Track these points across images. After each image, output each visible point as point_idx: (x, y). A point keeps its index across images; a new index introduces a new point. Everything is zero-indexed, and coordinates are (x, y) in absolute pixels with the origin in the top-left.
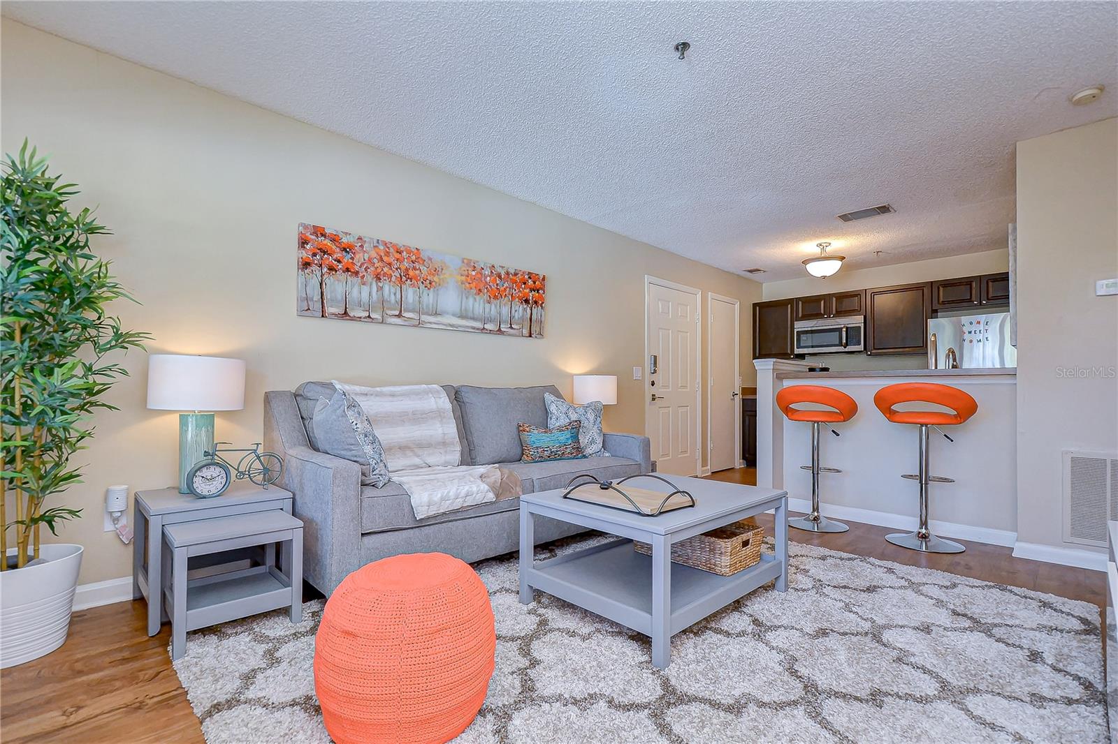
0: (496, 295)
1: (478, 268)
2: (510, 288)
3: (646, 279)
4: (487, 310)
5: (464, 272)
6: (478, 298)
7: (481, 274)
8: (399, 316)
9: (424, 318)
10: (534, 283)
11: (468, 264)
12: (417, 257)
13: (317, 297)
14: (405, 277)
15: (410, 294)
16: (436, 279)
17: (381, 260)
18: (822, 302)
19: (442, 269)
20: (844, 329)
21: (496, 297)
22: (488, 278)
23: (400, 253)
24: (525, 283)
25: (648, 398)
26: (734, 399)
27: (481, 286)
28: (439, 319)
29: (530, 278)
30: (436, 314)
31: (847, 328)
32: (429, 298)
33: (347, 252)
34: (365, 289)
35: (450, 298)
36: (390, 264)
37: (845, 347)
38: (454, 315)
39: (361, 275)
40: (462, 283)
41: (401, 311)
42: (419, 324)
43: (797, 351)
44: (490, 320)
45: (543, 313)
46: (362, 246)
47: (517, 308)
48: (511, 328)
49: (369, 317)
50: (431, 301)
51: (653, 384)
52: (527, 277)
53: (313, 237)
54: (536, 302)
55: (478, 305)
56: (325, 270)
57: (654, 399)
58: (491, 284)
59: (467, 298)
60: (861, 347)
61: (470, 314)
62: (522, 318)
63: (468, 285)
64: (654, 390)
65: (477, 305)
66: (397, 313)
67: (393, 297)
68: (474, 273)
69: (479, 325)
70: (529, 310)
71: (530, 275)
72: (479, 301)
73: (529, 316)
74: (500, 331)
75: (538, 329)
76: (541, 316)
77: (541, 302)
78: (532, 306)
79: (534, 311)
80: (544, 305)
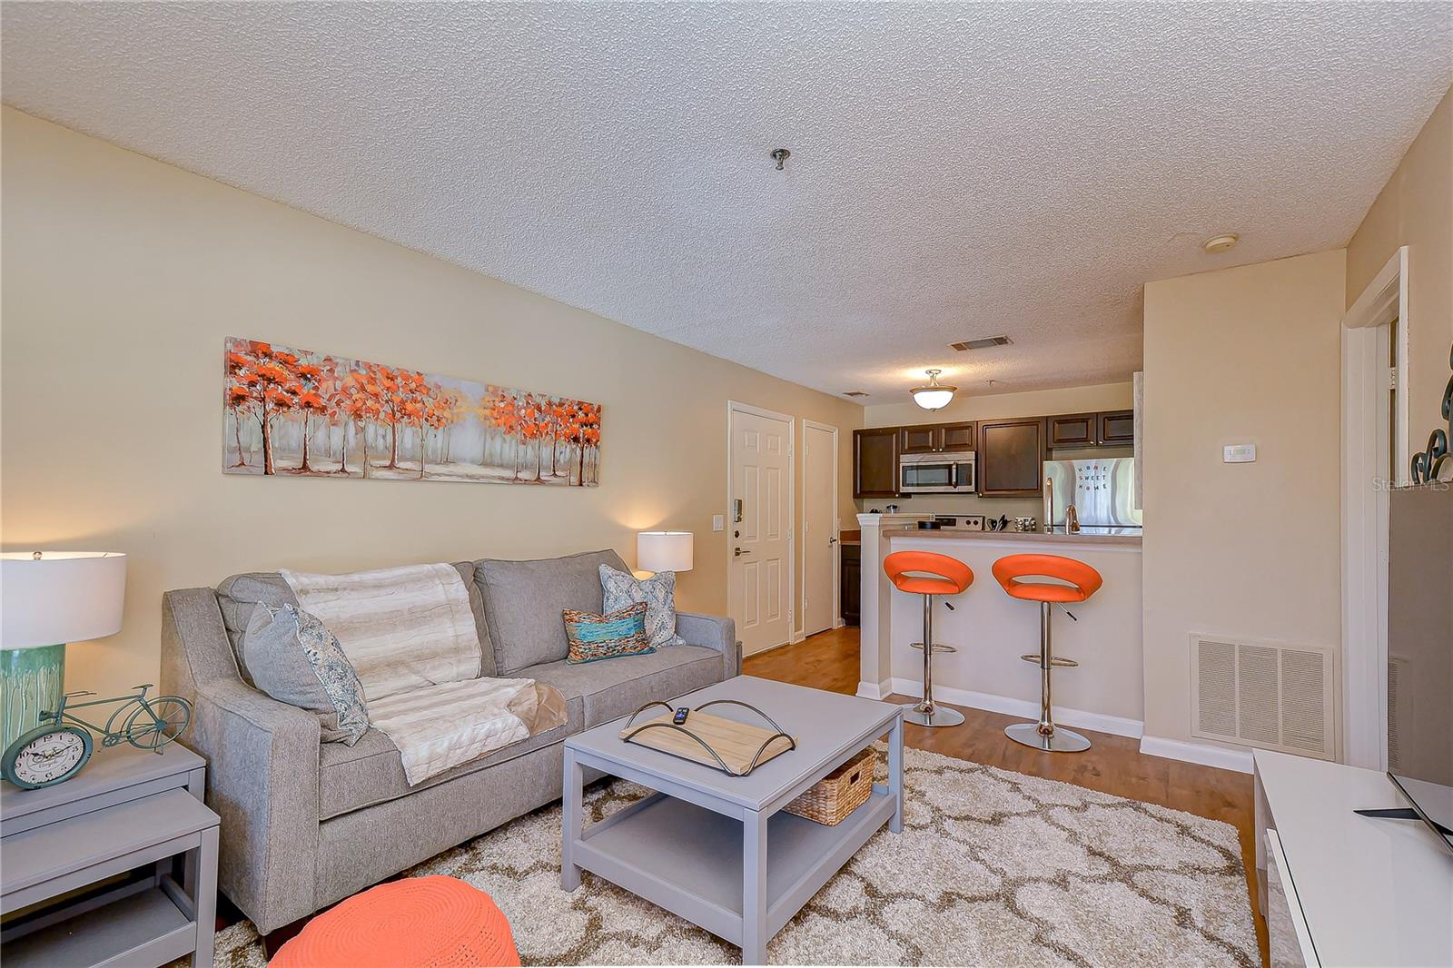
0: (535, 433)
1: (509, 398)
2: (553, 423)
3: (729, 405)
4: (521, 454)
5: (488, 404)
6: (508, 437)
7: (513, 406)
8: (391, 467)
9: (428, 468)
10: (587, 415)
11: (494, 393)
12: (418, 385)
13: (257, 445)
14: (401, 413)
15: (408, 436)
16: (447, 414)
17: (363, 389)
18: (931, 433)
19: (456, 401)
20: (954, 466)
21: (533, 436)
22: (523, 411)
23: (392, 379)
24: (573, 416)
25: (731, 553)
26: (831, 546)
27: (513, 422)
28: (451, 468)
29: (580, 409)
30: (447, 462)
31: (957, 465)
32: (436, 441)
33: (306, 378)
34: (337, 434)
35: (467, 440)
36: (376, 395)
37: (955, 487)
38: (473, 462)
39: (330, 411)
40: (485, 419)
41: (393, 460)
42: (422, 476)
43: (903, 490)
44: (526, 467)
45: (598, 454)
46: (331, 371)
47: (563, 449)
48: (555, 475)
49: (343, 470)
50: (439, 445)
51: (737, 535)
52: (576, 408)
53: (250, 358)
54: (588, 441)
55: (508, 448)
56: (270, 406)
57: (737, 554)
58: (527, 418)
59: (492, 439)
60: (972, 488)
61: (497, 460)
62: (570, 462)
63: (494, 421)
64: (739, 542)
65: (506, 447)
66: (388, 463)
67: (381, 441)
68: (502, 405)
69: (509, 474)
70: (578, 451)
71: (581, 405)
72: (511, 442)
73: (579, 459)
74: (539, 480)
75: (591, 476)
76: (595, 458)
77: (595, 440)
78: (583, 446)
79: (586, 452)
80: (599, 444)
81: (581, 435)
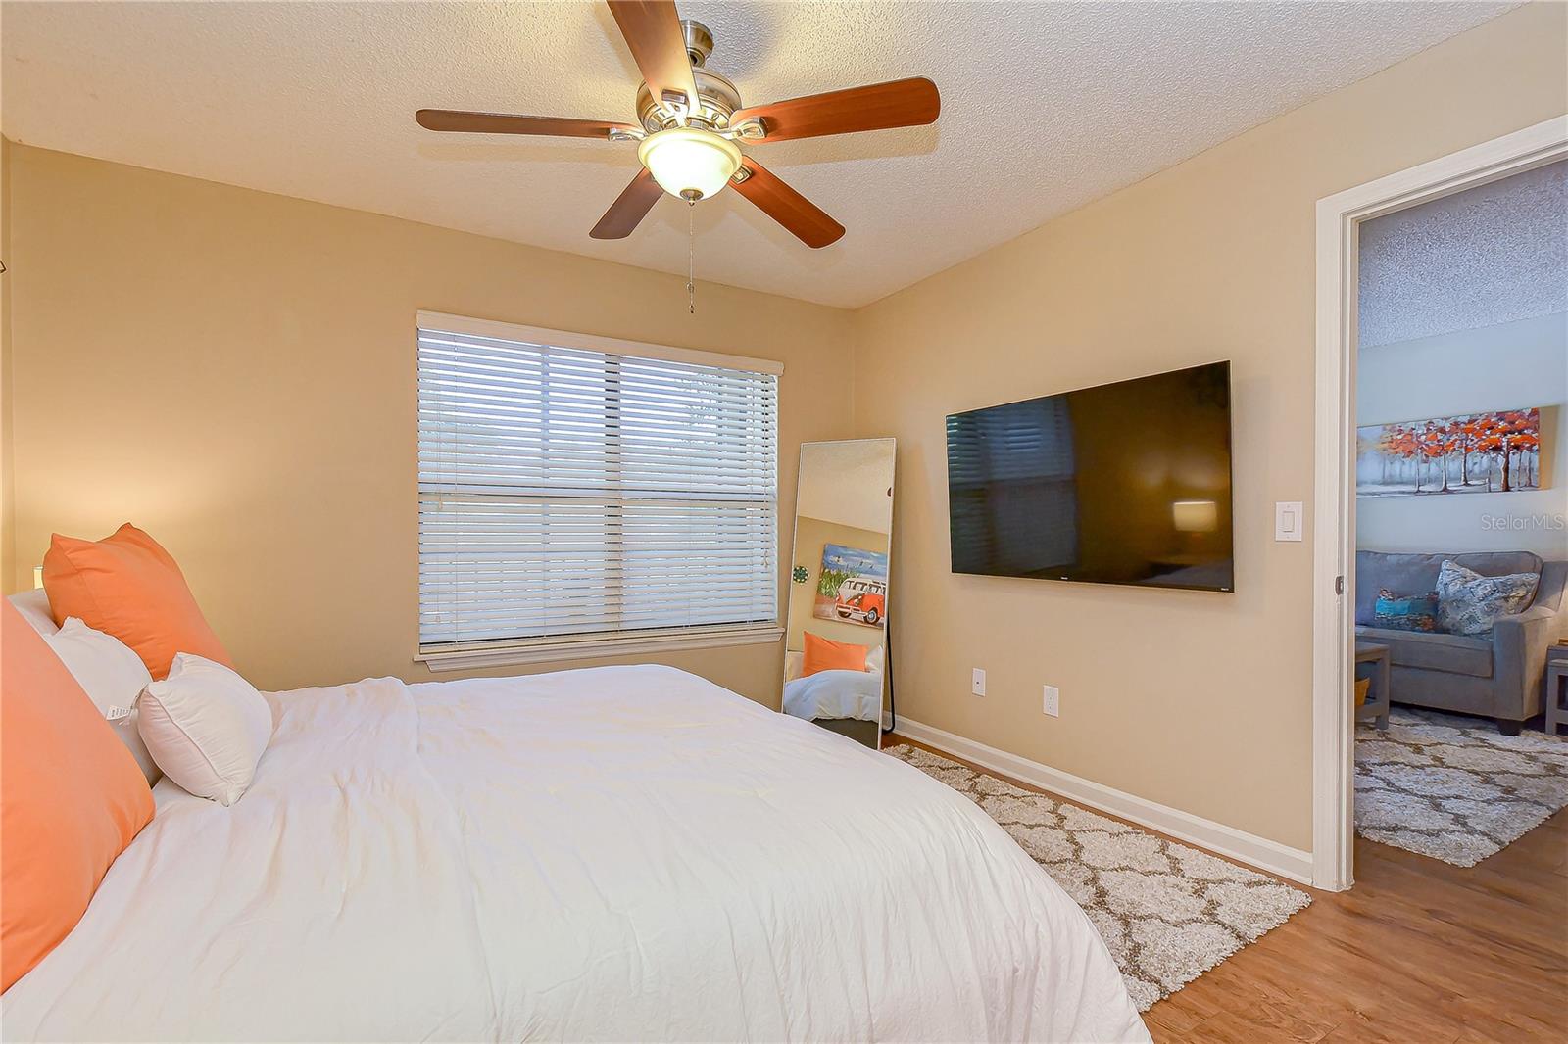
0: (1438, 452)
1: (1406, 429)
2: (1462, 440)
4: (1424, 471)
5: (1386, 439)
6: (1407, 460)
7: (1411, 435)
10: (1512, 423)
11: (1392, 430)
21: (1437, 455)
22: (1423, 437)
24: (1491, 428)
27: (1413, 447)
29: (1501, 419)
40: (1384, 450)
44: (1430, 481)
45: (1535, 458)
47: (1477, 460)
48: (1467, 484)
52: (1493, 419)
54: (1517, 447)
55: (1409, 468)
58: (1428, 442)
59: (1391, 463)
61: (1397, 479)
62: (1489, 472)
63: (1392, 451)
65: (1406, 468)
68: (1400, 437)
69: (1411, 488)
70: (1501, 460)
71: (1501, 416)
72: (1411, 463)
73: (1502, 466)
74: (1446, 490)
75: (1524, 480)
76: (1530, 463)
77: (1527, 445)
78: (1509, 453)
79: (1514, 459)
80: (1535, 447)
81: (1505, 443)
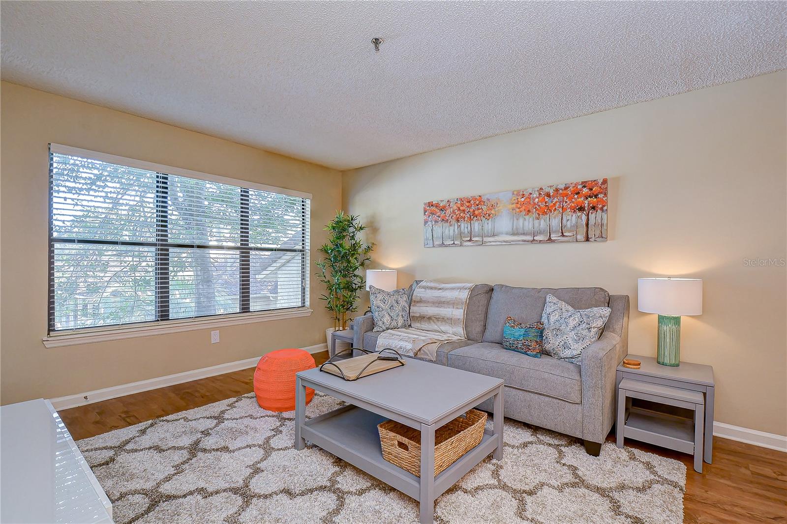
0: (546, 210)
1: (527, 194)
2: (560, 202)
4: (536, 225)
5: (514, 201)
6: (527, 217)
7: (530, 198)
8: (470, 240)
9: (485, 239)
10: (591, 189)
11: (518, 194)
12: (479, 201)
13: (431, 237)
14: (474, 216)
15: (476, 226)
16: (493, 212)
17: (459, 209)
19: (497, 204)
21: (545, 213)
22: (537, 200)
23: (469, 202)
24: (578, 193)
27: (530, 207)
28: (496, 238)
29: (584, 187)
30: (494, 235)
32: (488, 226)
33: (443, 211)
34: (452, 228)
35: (503, 223)
36: (464, 211)
38: (507, 234)
39: (449, 221)
40: (513, 210)
41: (471, 238)
42: (483, 243)
44: (540, 233)
45: (605, 216)
46: (449, 205)
47: (569, 217)
48: (563, 235)
49: (454, 243)
50: (490, 228)
52: (580, 187)
53: (428, 208)
54: (593, 208)
55: (528, 223)
56: (434, 223)
58: (540, 204)
59: (517, 219)
61: (521, 231)
62: (577, 226)
63: (518, 210)
65: (526, 223)
66: (469, 239)
67: (466, 230)
68: (523, 199)
69: (530, 238)
70: (584, 217)
71: (584, 184)
72: (529, 219)
73: (584, 222)
74: (550, 240)
75: (598, 233)
76: (602, 219)
77: (600, 206)
78: (589, 213)
79: (592, 217)
80: (605, 208)
81: (586, 205)
